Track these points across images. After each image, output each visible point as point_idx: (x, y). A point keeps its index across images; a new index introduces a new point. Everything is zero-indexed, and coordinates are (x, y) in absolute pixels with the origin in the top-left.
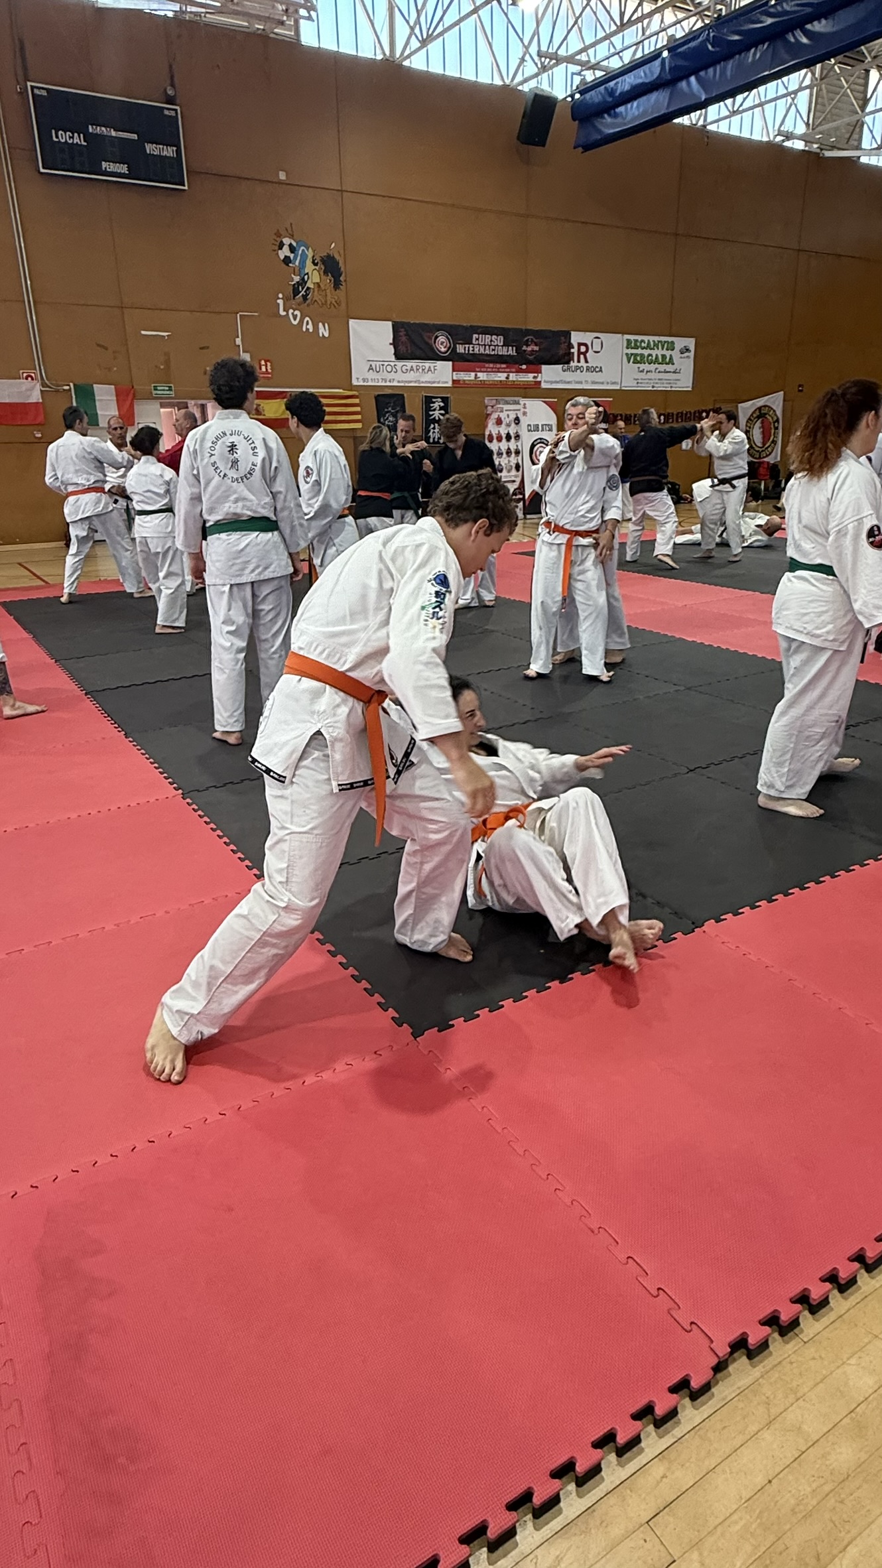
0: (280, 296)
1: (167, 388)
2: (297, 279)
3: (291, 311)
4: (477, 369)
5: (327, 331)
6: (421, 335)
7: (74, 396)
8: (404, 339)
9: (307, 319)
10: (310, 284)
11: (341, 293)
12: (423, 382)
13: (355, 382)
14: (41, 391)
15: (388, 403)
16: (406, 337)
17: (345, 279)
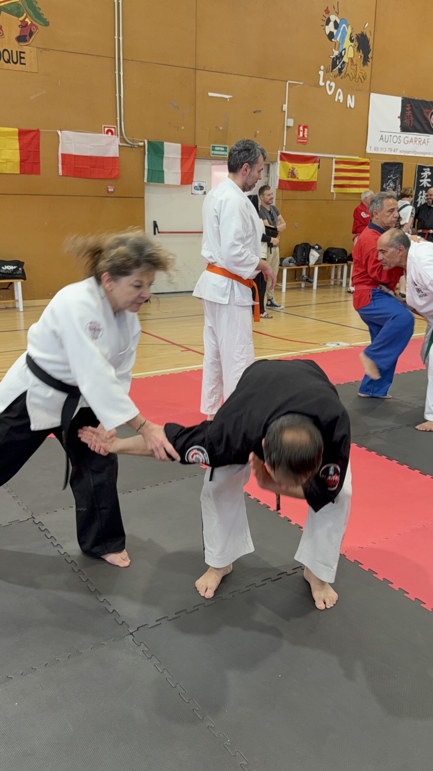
0: (322, 68)
1: (223, 149)
2: (336, 53)
3: (328, 82)
5: (354, 102)
6: (422, 111)
7: (147, 153)
8: (409, 113)
9: (340, 90)
10: (345, 59)
11: (367, 69)
12: (418, 153)
13: (368, 151)
14: (119, 146)
15: (391, 171)
16: (411, 112)
17: (372, 56)
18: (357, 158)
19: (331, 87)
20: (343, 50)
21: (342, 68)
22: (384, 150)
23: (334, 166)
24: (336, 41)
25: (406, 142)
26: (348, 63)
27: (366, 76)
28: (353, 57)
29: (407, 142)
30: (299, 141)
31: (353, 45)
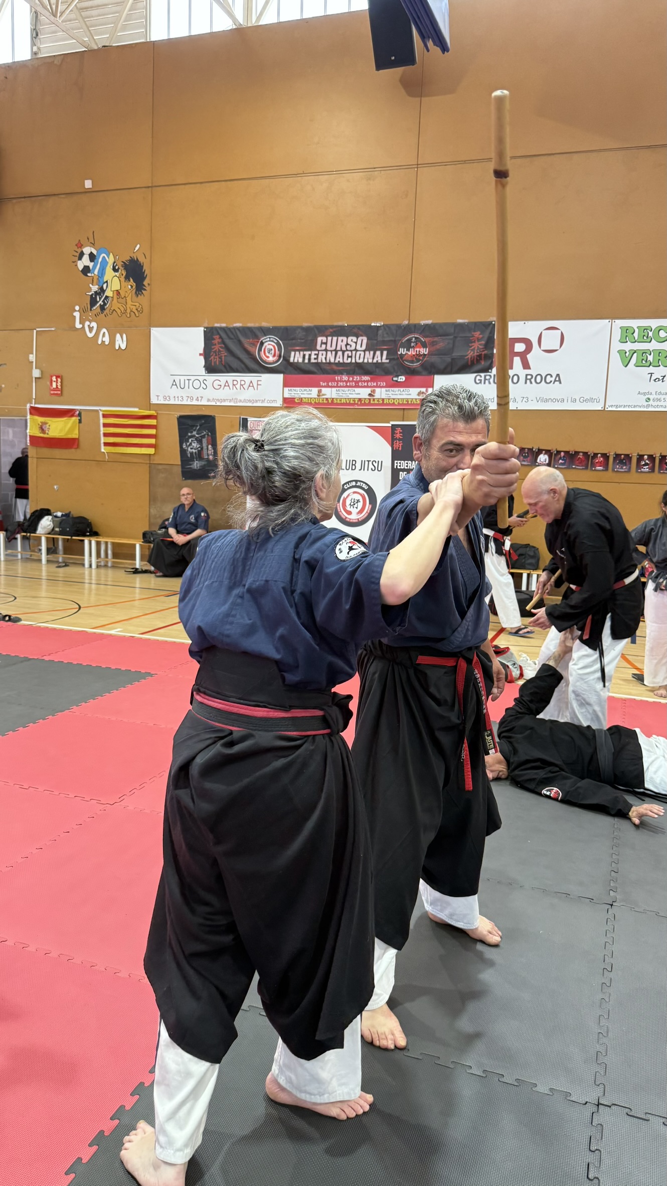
0: (77, 308)
2: (95, 288)
3: (87, 323)
4: (323, 384)
5: (125, 343)
6: (240, 342)
8: (216, 347)
9: (104, 330)
10: (108, 293)
11: (143, 299)
12: (240, 401)
13: (154, 400)
15: (194, 426)
16: (223, 346)
17: (149, 283)
18: (136, 410)
19: (91, 329)
20: (104, 283)
21: (105, 304)
22: (180, 399)
23: (102, 421)
24: (93, 275)
25: (217, 387)
26: (113, 297)
27: (142, 308)
28: (119, 289)
29: (220, 387)
30: (52, 392)
31: (118, 276)
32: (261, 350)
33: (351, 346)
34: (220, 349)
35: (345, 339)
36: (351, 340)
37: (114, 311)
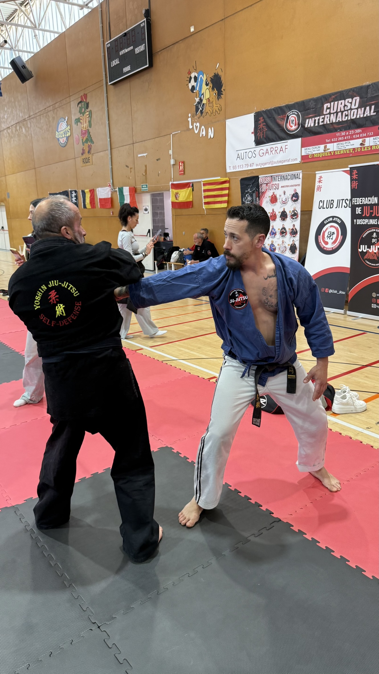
0: (190, 115)
1: (146, 186)
2: (197, 100)
3: (195, 124)
4: (327, 141)
5: (213, 133)
6: (275, 119)
8: (261, 125)
9: (203, 127)
10: (204, 101)
11: (222, 101)
12: (275, 163)
13: (228, 171)
15: (248, 185)
16: (265, 124)
17: (225, 89)
18: (219, 178)
19: (197, 127)
20: (202, 95)
21: (203, 109)
23: (203, 188)
24: (196, 91)
25: (261, 155)
26: (206, 104)
27: (221, 107)
28: (209, 97)
29: (263, 154)
30: (180, 173)
31: (208, 88)
32: (288, 123)
33: (347, 106)
34: (263, 126)
35: (343, 101)
36: (347, 101)
37: (207, 113)
